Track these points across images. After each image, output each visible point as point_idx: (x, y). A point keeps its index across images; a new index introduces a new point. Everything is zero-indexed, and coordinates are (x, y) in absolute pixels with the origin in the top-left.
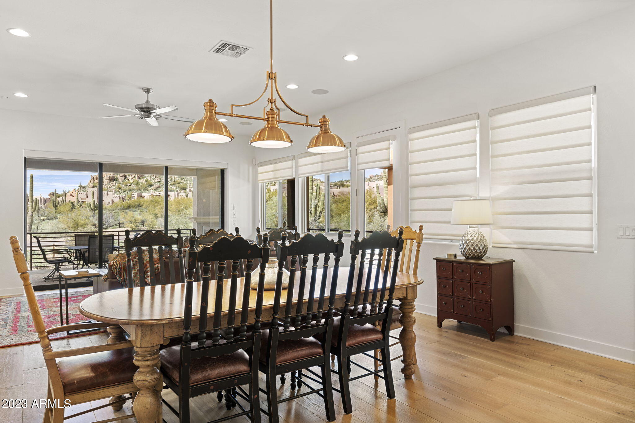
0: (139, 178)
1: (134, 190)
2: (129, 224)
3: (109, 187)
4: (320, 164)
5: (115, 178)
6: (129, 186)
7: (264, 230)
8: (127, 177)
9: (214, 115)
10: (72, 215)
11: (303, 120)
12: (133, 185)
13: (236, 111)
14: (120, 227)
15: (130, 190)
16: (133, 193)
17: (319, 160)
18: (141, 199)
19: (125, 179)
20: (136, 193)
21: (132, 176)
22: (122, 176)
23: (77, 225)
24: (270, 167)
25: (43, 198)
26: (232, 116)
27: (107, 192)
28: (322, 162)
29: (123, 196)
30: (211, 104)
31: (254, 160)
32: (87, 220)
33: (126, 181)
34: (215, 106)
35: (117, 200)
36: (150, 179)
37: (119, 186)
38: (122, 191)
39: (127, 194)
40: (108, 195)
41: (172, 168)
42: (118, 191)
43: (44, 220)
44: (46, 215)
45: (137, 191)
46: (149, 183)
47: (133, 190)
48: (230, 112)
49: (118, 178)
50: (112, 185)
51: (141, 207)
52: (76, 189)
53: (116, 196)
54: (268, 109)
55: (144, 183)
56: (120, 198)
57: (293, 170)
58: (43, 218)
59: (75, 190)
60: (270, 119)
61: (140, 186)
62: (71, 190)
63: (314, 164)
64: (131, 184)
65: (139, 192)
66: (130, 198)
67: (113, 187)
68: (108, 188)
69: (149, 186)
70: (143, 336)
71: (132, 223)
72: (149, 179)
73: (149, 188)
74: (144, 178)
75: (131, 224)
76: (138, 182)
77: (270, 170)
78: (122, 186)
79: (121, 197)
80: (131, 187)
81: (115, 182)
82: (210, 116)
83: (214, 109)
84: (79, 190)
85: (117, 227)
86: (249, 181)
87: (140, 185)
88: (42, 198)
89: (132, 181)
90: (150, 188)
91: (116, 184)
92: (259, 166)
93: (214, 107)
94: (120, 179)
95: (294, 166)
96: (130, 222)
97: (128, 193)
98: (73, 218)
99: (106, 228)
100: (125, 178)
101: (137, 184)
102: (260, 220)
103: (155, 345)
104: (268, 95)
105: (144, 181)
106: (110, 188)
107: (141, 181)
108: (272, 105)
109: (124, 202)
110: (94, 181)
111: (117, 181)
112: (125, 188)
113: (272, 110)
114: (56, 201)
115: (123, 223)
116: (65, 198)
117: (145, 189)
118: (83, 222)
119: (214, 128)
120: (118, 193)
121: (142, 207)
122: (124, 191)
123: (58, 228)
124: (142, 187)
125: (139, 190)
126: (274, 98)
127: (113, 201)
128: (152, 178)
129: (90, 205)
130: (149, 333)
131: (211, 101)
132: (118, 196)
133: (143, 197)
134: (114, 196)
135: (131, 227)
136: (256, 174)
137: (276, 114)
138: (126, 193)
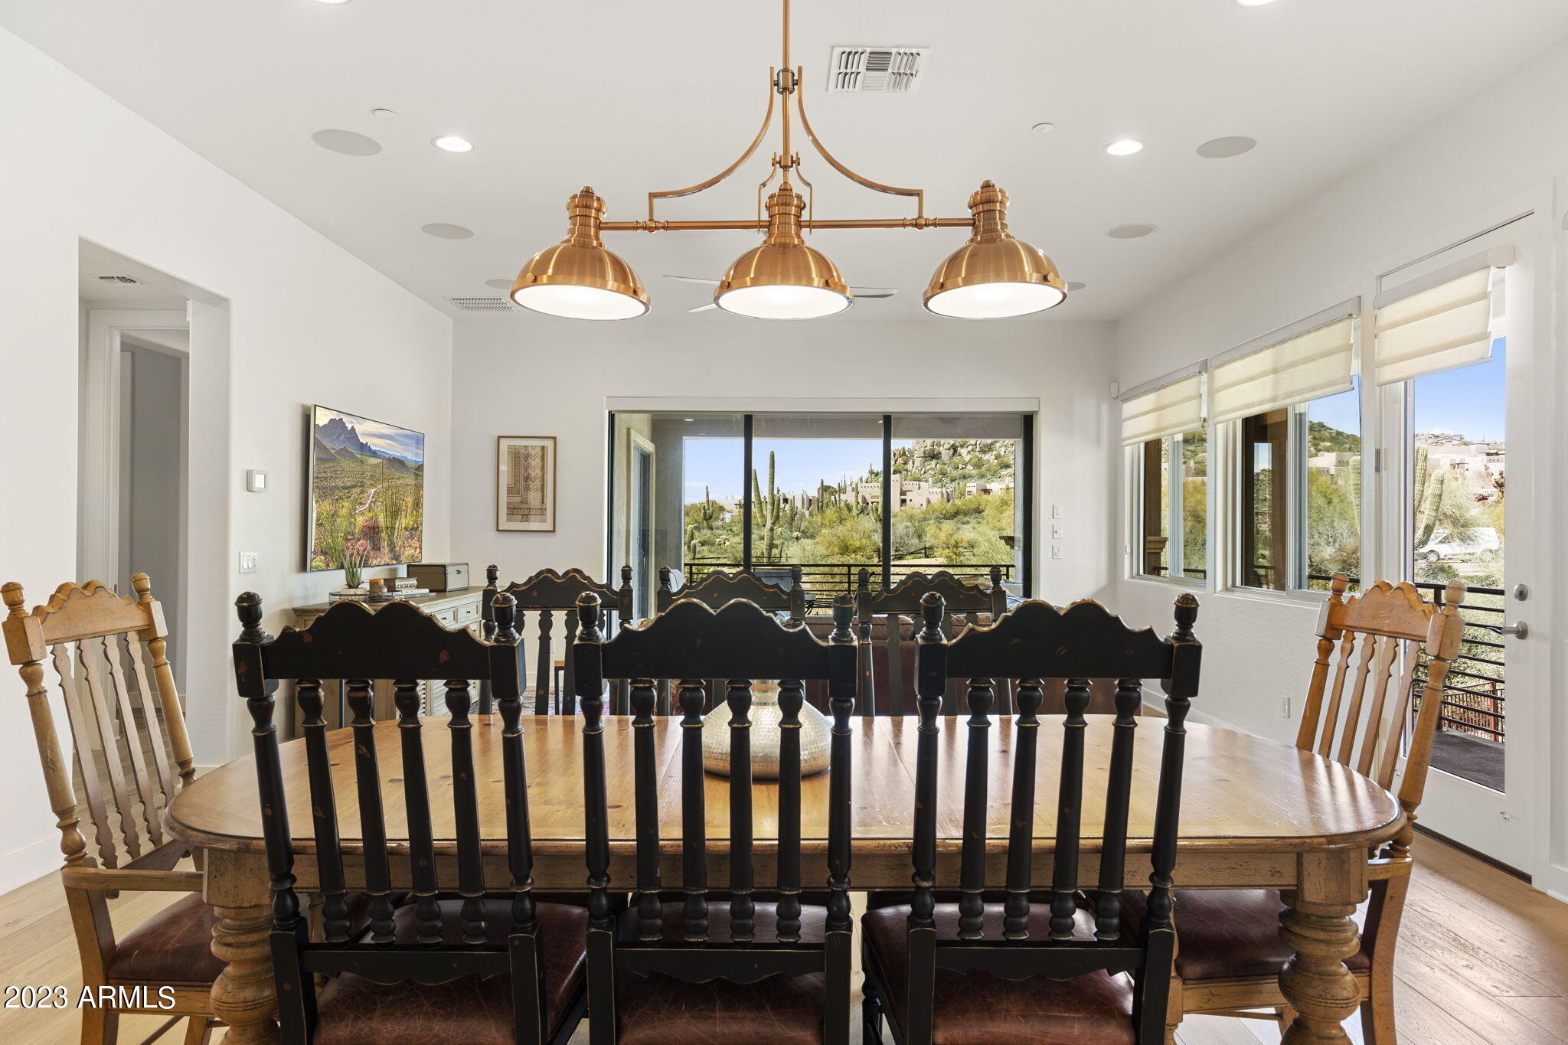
0: (983, 451)
1: (971, 476)
2: (944, 549)
3: (923, 472)
4: (1271, 377)
5: (936, 452)
6: (963, 468)
7: (1138, 574)
8: (959, 449)
9: (592, 234)
10: (840, 530)
11: (907, 208)
12: (969, 467)
13: (666, 210)
14: (927, 557)
15: (964, 477)
16: (968, 485)
17: (1268, 367)
18: (986, 497)
19: (954, 454)
20: (975, 484)
21: (967, 447)
22: (949, 449)
23: (845, 549)
24: (1147, 402)
25: (807, 496)
26: (651, 229)
27: (917, 482)
28: (1275, 371)
29: (948, 491)
30: (585, 203)
31: (1114, 386)
32: (864, 541)
33: (956, 459)
34: (595, 204)
35: (936, 499)
36: (1005, 452)
37: (942, 469)
38: (948, 480)
39: (957, 486)
40: (919, 488)
41: (900, 419)
42: (940, 481)
43: (797, 538)
44: (802, 528)
45: (978, 478)
46: (1002, 462)
47: (969, 477)
48: (643, 218)
49: (940, 453)
50: (929, 467)
51: (980, 512)
52: (864, 479)
53: (935, 490)
54: (774, 188)
55: (992, 461)
56: (942, 494)
57: (1201, 401)
58: (795, 534)
59: (861, 479)
60: (777, 220)
61: (983, 469)
62: (856, 480)
63: (1252, 379)
64: (966, 464)
65: (983, 481)
66: (962, 495)
67: (930, 472)
68: (921, 475)
69: (1002, 468)
70: (214, 874)
71: (949, 548)
72: (1002, 453)
73: (1002, 473)
74: (992, 451)
75: (947, 550)
76: (979, 460)
77: (1148, 408)
78: (949, 469)
79: (944, 492)
80: (966, 471)
81: (934, 462)
82: (581, 235)
83: (593, 215)
84: (870, 479)
85: (921, 555)
86: (1098, 442)
87: (983, 465)
88: (805, 497)
89: (967, 459)
90: (1005, 473)
91: (936, 465)
92: (1125, 401)
93: (593, 211)
94: (945, 455)
95: (1204, 390)
96: (946, 546)
97: (959, 484)
98: (840, 535)
99: (900, 558)
100: (955, 451)
101: (978, 465)
102: (1128, 547)
103: (246, 905)
104: (773, 145)
105: (993, 457)
106: (926, 475)
107: (986, 457)
108: (785, 176)
109: (949, 505)
110: (896, 461)
111: (938, 459)
112: (955, 473)
113: (785, 190)
114: (822, 502)
115: (931, 548)
116: (839, 497)
117: (995, 474)
118: (858, 544)
119: (576, 271)
120: (939, 484)
121: (982, 514)
122: (953, 480)
123: (813, 555)
124: (988, 470)
125: (982, 476)
126: (792, 152)
127: (929, 502)
128: (1009, 449)
129: (877, 510)
130: (230, 867)
131: (587, 193)
132: (940, 490)
133: (989, 492)
134: (931, 490)
135: (947, 557)
136: (1117, 422)
137: (795, 202)
138: (955, 484)
